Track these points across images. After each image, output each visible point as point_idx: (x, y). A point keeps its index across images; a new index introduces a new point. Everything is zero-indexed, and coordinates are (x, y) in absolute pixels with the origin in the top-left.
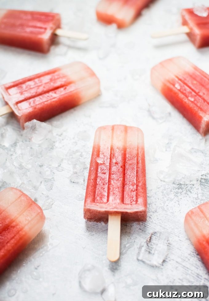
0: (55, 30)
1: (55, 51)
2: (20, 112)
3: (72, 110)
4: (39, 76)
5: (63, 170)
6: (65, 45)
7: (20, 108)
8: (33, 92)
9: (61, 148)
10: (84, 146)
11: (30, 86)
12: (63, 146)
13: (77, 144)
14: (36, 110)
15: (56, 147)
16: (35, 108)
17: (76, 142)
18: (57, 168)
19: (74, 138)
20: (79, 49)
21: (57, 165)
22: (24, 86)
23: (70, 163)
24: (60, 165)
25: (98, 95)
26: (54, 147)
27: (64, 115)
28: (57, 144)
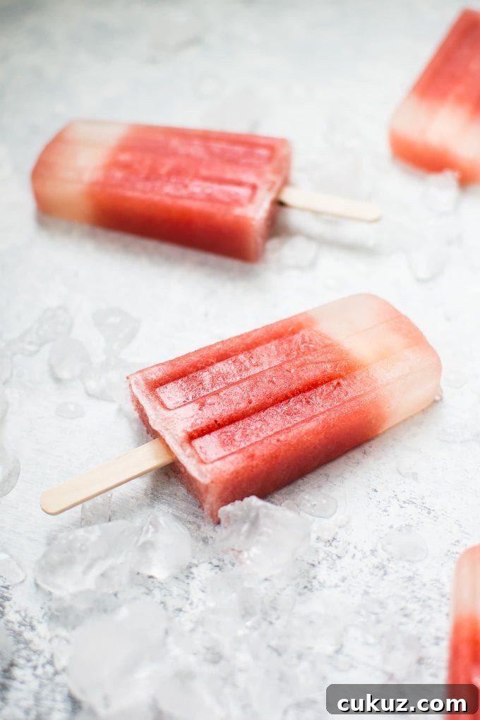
0: (280, 191)
1: (282, 254)
2: (203, 467)
3: (357, 454)
4: (249, 345)
5: (352, 666)
6: (310, 237)
7: (203, 457)
8: (237, 399)
9: (336, 586)
10: (410, 579)
11: (225, 377)
12: (344, 579)
13: (385, 574)
14: (254, 463)
15: (322, 584)
16: (252, 456)
17: (381, 567)
18: (330, 657)
19: (373, 552)
20: (352, 248)
21: (330, 650)
22: (206, 376)
23: (372, 640)
24: (342, 646)
25: (433, 403)
26: (315, 583)
27: (333, 468)
28: (322, 573)
